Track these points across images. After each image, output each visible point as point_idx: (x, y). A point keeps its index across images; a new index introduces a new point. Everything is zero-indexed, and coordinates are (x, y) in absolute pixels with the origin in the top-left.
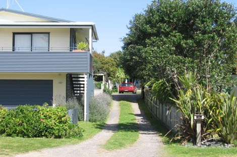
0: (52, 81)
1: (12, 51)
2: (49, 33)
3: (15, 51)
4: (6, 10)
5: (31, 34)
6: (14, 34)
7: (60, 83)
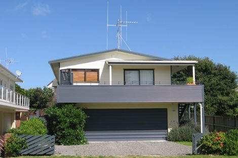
0: (166, 109)
1: (123, 84)
2: (153, 70)
3: (126, 85)
4: (119, 50)
5: (138, 70)
6: (125, 70)
7: (174, 111)
